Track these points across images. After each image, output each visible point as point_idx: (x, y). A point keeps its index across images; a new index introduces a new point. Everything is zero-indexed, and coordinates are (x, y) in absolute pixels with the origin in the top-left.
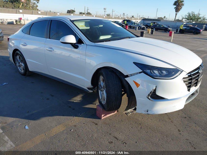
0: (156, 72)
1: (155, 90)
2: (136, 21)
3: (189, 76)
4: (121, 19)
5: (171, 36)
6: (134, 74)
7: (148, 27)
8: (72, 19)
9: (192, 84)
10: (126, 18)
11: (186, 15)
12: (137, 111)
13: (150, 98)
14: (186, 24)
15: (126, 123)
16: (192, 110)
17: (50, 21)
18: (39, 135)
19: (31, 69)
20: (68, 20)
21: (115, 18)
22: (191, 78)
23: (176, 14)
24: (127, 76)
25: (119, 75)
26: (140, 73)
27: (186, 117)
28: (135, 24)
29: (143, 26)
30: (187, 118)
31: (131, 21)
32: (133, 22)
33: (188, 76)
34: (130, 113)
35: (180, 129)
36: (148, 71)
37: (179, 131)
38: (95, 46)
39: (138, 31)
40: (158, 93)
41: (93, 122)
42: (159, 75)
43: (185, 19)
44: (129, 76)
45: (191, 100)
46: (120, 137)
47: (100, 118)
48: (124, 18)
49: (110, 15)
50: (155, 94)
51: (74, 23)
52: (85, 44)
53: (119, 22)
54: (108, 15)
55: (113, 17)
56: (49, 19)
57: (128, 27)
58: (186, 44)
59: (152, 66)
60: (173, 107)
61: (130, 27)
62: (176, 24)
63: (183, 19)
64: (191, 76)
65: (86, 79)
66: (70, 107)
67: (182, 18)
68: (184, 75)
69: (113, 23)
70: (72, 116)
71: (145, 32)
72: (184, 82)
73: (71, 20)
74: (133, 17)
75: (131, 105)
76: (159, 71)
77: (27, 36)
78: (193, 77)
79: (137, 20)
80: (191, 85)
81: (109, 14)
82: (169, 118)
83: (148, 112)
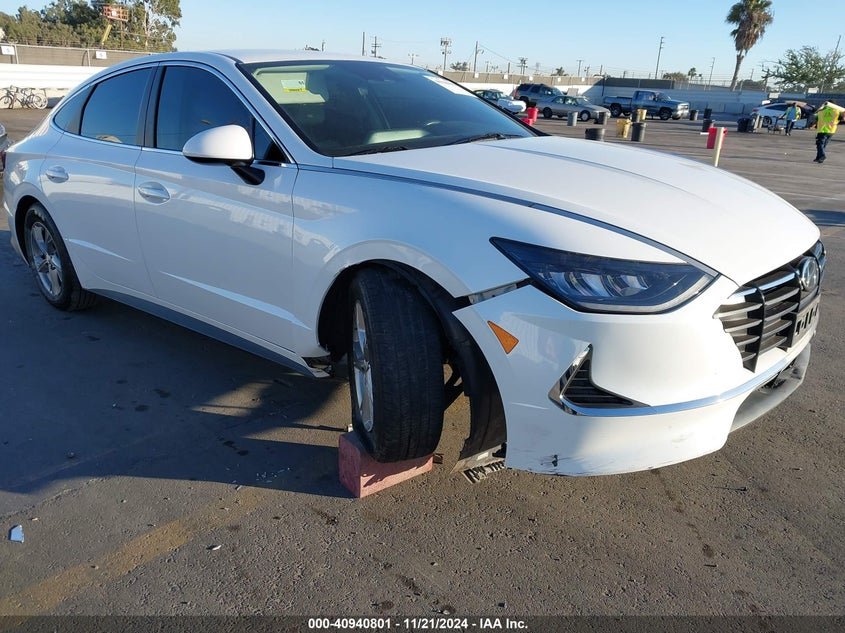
0: (594, 281)
1: (586, 364)
2: (571, 87)
3: (750, 299)
4: (509, 81)
5: (712, 148)
6: (493, 293)
7: (622, 114)
8: (246, 61)
9: (764, 336)
10: (531, 79)
11: (780, 63)
12: (512, 460)
13: (565, 402)
14: (780, 100)
15: (468, 513)
16: (777, 457)
17: (159, 73)
18: (61, 569)
19: (88, 280)
20: (228, 65)
21: (486, 78)
22: (758, 306)
23: (739, 59)
24: (464, 302)
25: (429, 300)
26: (520, 284)
27: (745, 490)
28: (565, 99)
29: (599, 110)
30: (752, 491)
31: (549, 89)
32: (559, 92)
33: (746, 296)
34: (486, 469)
35: (713, 545)
36: (558, 277)
37: (708, 551)
38: (334, 170)
39: (576, 128)
40: (604, 379)
41: (319, 513)
42: (607, 295)
43: (779, 79)
44: (471, 301)
45: (762, 411)
46: (433, 579)
47: (352, 492)
48: (523, 78)
49: (468, 66)
50: (589, 383)
51: (254, 75)
52: (292, 162)
53: (500, 93)
54: (460, 67)
55: (477, 76)
56: (156, 65)
57: (539, 112)
58: (775, 177)
59: (572, 253)
60: (675, 441)
61: (547, 114)
62: (738, 100)
63: (766, 77)
64: (761, 301)
65: (295, 321)
66: (229, 443)
67: (764, 74)
68: (725, 293)
69: (434, 79)
70: (231, 482)
71: (603, 132)
72: (727, 325)
73: (239, 65)
74: (560, 72)
75: (486, 433)
76: (609, 277)
77: (72, 138)
78: (768, 303)
79: (575, 87)
80: (759, 340)
81: (462, 62)
82: (668, 493)
83: (555, 465)
